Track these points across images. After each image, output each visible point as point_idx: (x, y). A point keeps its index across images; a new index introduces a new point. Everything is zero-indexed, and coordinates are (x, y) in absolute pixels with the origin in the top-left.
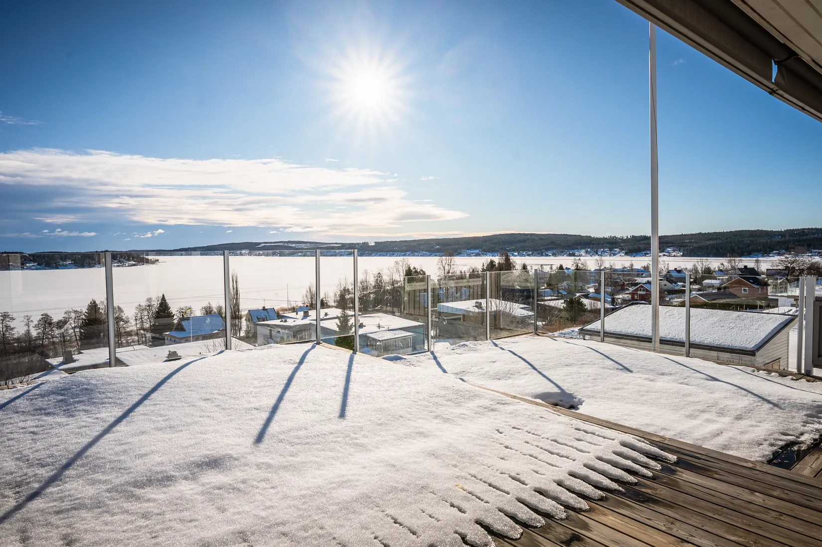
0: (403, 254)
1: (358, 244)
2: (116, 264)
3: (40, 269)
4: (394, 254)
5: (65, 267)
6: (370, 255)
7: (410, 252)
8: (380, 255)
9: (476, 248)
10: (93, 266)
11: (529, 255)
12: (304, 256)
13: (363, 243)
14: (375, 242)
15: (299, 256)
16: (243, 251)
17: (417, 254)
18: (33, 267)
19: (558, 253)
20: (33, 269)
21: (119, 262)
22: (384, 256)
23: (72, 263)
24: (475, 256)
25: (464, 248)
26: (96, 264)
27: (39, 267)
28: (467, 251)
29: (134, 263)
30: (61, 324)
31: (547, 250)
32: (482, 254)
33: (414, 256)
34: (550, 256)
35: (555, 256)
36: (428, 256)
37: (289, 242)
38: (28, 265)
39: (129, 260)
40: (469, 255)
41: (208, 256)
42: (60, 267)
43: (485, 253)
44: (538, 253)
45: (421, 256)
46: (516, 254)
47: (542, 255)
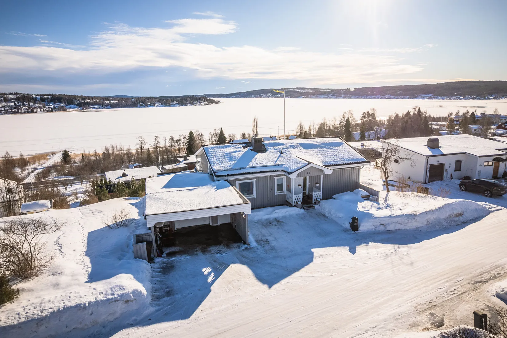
0: (374, 97)
1: (342, 90)
2: (198, 104)
3: (162, 107)
4: (367, 97)
5: (174, 105)
6: (350, 97)
7: (379, 96)
8: (357, 98)
9: (429, 93)
10: (187, 105)
11: (473, 99)
12: (306, 98)
13: (346, 89)
14: (355, 89)
15: (303, 98)
16: (268, 95)
17: (384, 97)
18: (159, 106)
19: (499, 96)
20: (159, 107)
21: (200, 102)
22: (360, 98)
23: (177, 103)
24: (428, 99)
25: (419, 93)
26: (188, 104)
27: (162, 105)
28: (422, 95)
29: (207, 103)
30: (178, 141)
31: (490, 94)
32: (434, 97)
33: (381, 98)
34: (492, 99)
35: (497, 99)
36: (392, 98)
37: (297, 88)
38: (156, 104)
39: (204, 101)
40: (423, 98)
41: (248, 98)
42: (171, 106)
43: (436, 97)
44: (481, 97)
45: (387, 98)
46: (462, 97)
47: (485, 99)
